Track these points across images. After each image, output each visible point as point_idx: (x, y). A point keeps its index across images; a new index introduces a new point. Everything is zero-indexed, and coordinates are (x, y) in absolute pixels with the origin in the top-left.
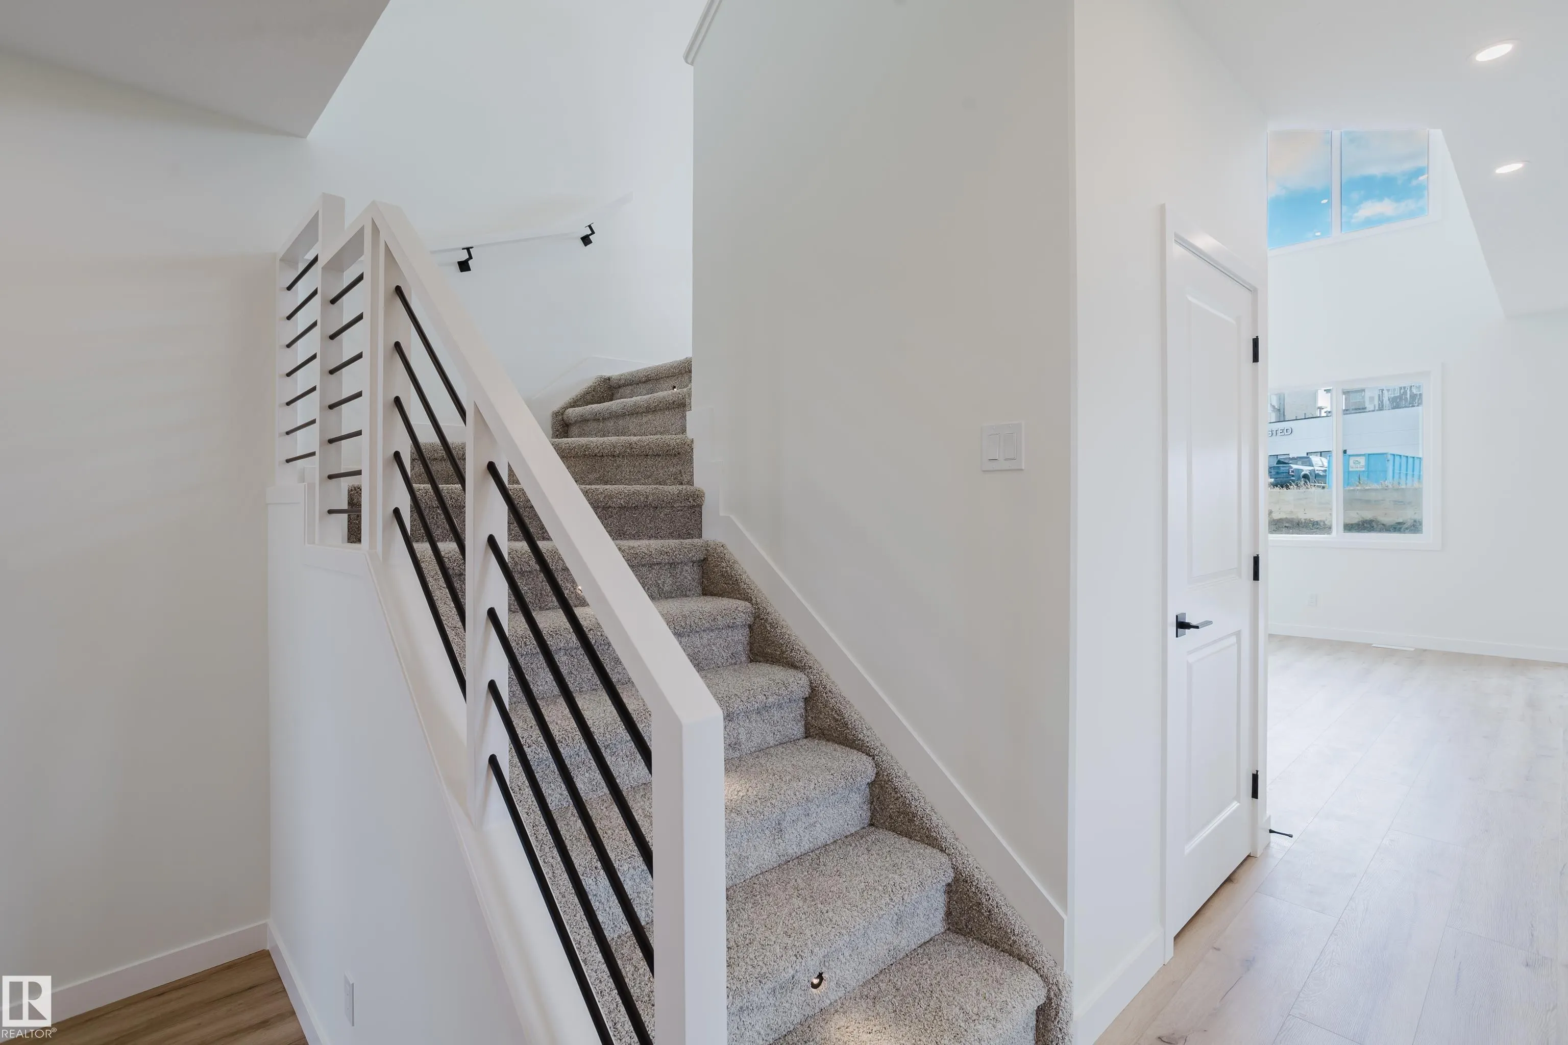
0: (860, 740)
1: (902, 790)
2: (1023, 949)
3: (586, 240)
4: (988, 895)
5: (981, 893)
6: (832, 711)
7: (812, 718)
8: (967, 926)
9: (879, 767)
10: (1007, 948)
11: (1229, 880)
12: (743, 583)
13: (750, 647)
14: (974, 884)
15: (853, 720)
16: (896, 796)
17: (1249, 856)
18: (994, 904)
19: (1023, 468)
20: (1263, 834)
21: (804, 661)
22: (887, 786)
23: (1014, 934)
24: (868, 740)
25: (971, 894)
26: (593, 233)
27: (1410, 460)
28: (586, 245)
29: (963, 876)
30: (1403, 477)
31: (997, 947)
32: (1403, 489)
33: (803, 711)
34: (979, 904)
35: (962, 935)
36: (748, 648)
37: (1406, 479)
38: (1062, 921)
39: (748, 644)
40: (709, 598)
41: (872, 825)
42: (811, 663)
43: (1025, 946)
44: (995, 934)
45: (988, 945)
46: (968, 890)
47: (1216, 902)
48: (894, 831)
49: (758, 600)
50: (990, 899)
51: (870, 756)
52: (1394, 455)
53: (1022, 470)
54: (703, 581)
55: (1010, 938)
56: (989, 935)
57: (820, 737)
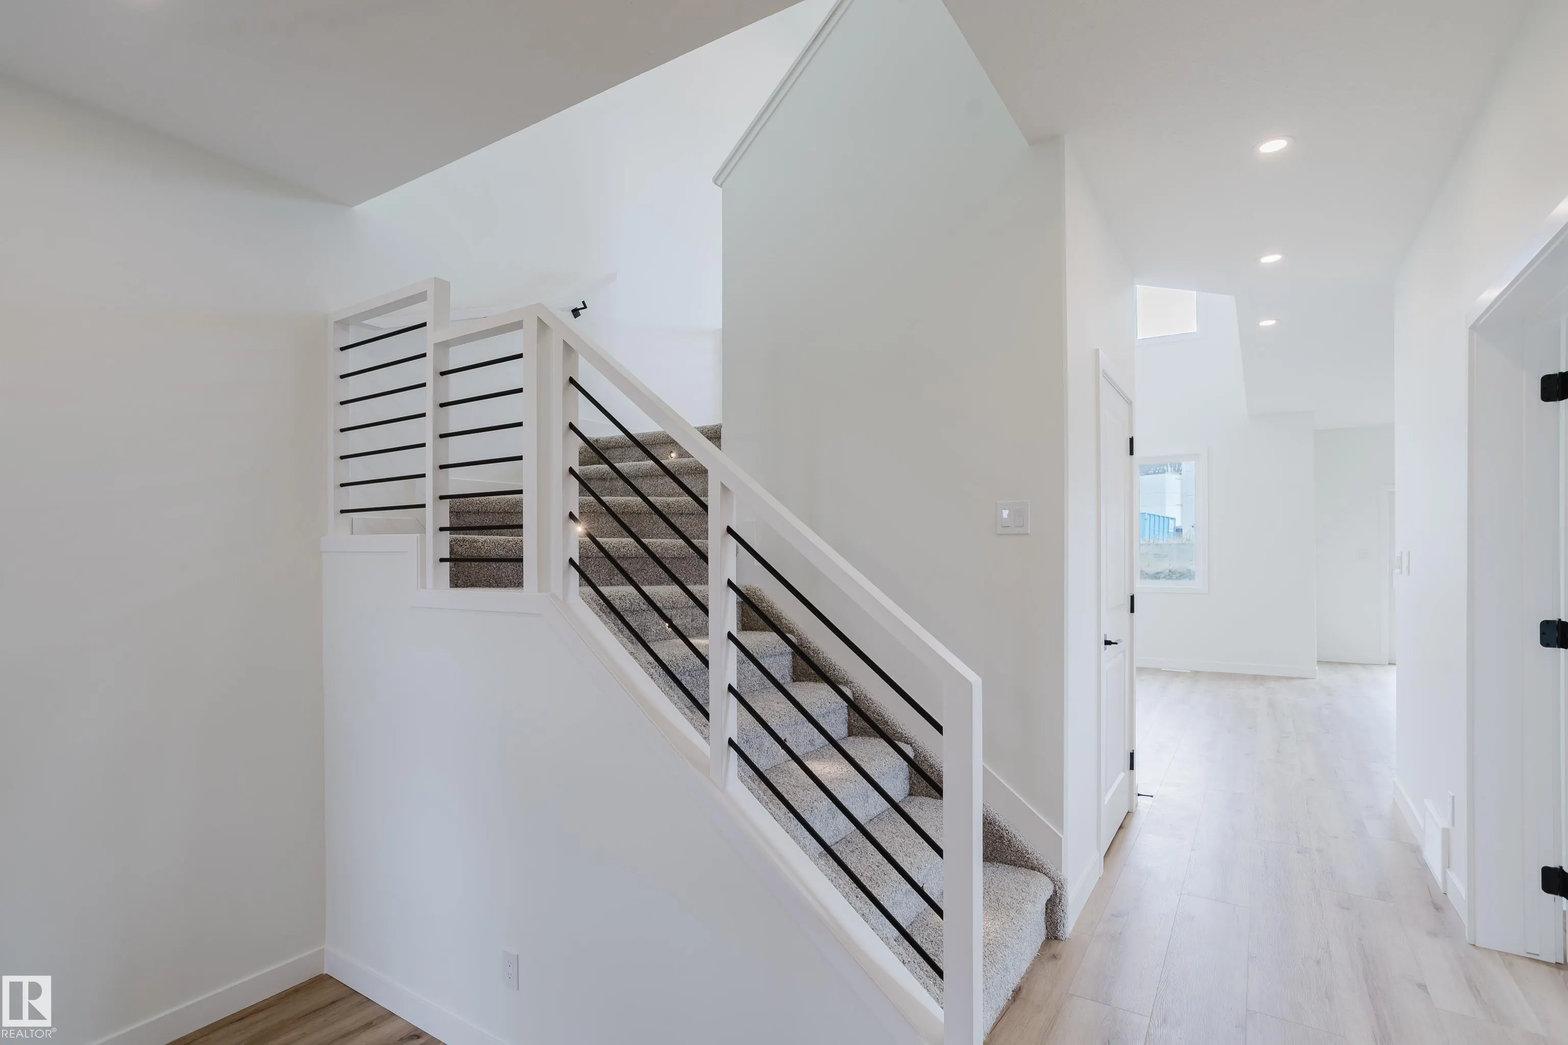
0: (899, 733)
1: (936, 766)
2: (1035, 862)
3: (576, 312)
4: (1007, 830)
5: (1002, 830)
6: (874, 713)
7: (854, 720)
8: (991, 855)
9: (916, 751)
10: (1023, 863)
11: (1121, 827)
12: (784, 620)
13: (793, 669)
14: (997, 824)
15: (891, 719)
16: (931, 771)
17: (1128, 812)
18: (1012, 835)
19: (1029, 533)
20: (1135, 796)
21: (846, 678)
22: (923, 764)
23: (1028, 854)
24: (905, 732)
25: (995, 832)
26: (585, 307)
27: (1166, 519)
28: (575, 317)
29: (988, 820)
30: (1161, 534)
31: (1015, 865)
32: (1161, 544)
33: (847, 716)
34: (1001, 837)
35: (987, 861)
36: (792, 671)
37: (1163, 535)
38: (1061, 839)
39: (791, 668)
40: (748, 633)
41: (910, 794)
42: (850, 679)
43: (1036, 860)
44: (1014, 856)
45: (1008, 864)
46: (992, 830)
47: (1117, 842)
48: (930, 797)
49: (800, 632)
50: (1009, 832)
51: (908, 744)
52: (1150, 514)
53: (1028, 534)
54: (742, 619)
55: (1025, 856)
56: (1009, 857)
57: (862, 734)
